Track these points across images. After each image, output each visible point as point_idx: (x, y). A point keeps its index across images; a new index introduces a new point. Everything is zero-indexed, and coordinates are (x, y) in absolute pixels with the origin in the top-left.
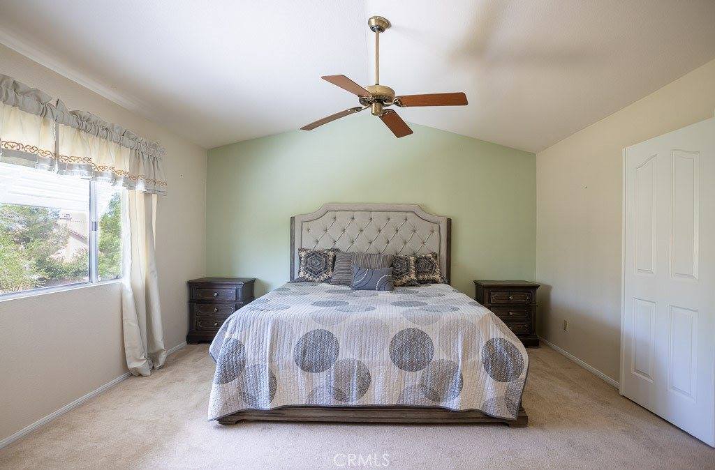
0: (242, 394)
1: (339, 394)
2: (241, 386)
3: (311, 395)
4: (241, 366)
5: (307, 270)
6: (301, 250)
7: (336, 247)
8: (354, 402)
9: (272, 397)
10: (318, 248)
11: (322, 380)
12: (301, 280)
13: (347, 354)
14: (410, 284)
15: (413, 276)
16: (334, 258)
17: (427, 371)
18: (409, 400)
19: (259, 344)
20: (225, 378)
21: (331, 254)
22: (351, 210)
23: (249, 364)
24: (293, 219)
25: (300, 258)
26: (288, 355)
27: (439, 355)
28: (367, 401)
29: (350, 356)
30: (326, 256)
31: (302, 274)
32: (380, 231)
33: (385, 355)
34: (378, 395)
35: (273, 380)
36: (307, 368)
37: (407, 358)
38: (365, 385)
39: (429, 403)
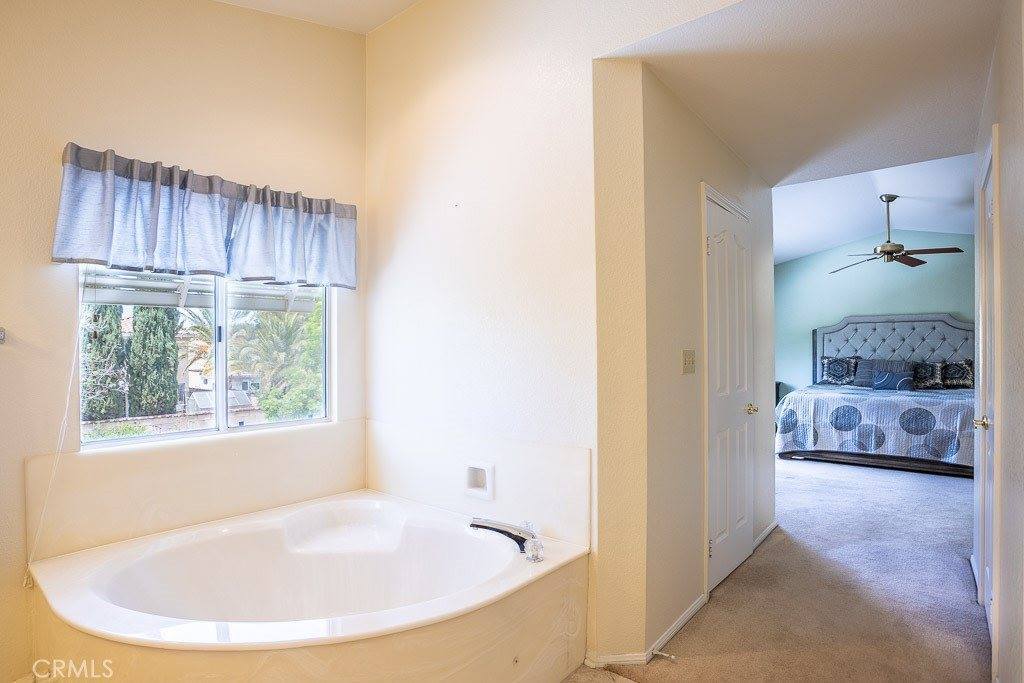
0: (795, 441)
1: (861, 445)
2: (795, 437)
3: (841, 445)
4: (795, 424)
5: (829, 374)
6: (823, 358)
7: (858, 354)
8: (872, 451)
9: (815, 444)
10: (840, 356)
11: (849, 436)
12: (824, 383)
13: (867, 421)
14: (934, 387)
15: (938, 381)
16: (856, 364)
17: (930, 436)
18: (914, 455)
19: (806, 412)
20: (785, 431)
21: (853, 361)
22: (872, 322)
23: (799, 424)
24: (814, 332)
25: (823, 365)
26: (825, 419)
27: (939, 425)
28: (881, 451)
29: (869, 422)
30: (848, 363)
31: (825, 378)
32: (904, 340)
33: (897, 423)
34: (890, 448)
35: (816, 433)
36: (839, 428)
37: (913, 426)
38: (881, 440)
39: (931, 457)
